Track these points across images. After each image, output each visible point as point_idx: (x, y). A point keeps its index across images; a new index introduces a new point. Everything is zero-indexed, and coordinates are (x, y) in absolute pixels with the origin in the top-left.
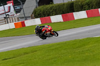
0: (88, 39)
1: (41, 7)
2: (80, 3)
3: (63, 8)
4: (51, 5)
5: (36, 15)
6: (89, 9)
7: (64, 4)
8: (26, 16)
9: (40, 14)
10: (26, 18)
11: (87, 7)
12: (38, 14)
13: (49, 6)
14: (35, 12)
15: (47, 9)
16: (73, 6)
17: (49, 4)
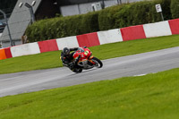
0: (125, 79)
1: (39, 22)
2: (109, 15)
3: (80, 24)
4: (57, 19)
5: (31, 36)
6: (126, 24)
7: (80, 17)
8: (13, 38)
9: (38, 35)
10: (13, 43)
11: (122, 21)
12: (35, 36)
13: (53, 21)
14: (28, 31)
15: (49, 25)
16: (97, 21)
17: (54, 16)
